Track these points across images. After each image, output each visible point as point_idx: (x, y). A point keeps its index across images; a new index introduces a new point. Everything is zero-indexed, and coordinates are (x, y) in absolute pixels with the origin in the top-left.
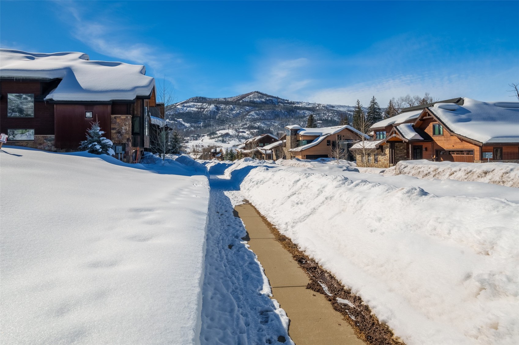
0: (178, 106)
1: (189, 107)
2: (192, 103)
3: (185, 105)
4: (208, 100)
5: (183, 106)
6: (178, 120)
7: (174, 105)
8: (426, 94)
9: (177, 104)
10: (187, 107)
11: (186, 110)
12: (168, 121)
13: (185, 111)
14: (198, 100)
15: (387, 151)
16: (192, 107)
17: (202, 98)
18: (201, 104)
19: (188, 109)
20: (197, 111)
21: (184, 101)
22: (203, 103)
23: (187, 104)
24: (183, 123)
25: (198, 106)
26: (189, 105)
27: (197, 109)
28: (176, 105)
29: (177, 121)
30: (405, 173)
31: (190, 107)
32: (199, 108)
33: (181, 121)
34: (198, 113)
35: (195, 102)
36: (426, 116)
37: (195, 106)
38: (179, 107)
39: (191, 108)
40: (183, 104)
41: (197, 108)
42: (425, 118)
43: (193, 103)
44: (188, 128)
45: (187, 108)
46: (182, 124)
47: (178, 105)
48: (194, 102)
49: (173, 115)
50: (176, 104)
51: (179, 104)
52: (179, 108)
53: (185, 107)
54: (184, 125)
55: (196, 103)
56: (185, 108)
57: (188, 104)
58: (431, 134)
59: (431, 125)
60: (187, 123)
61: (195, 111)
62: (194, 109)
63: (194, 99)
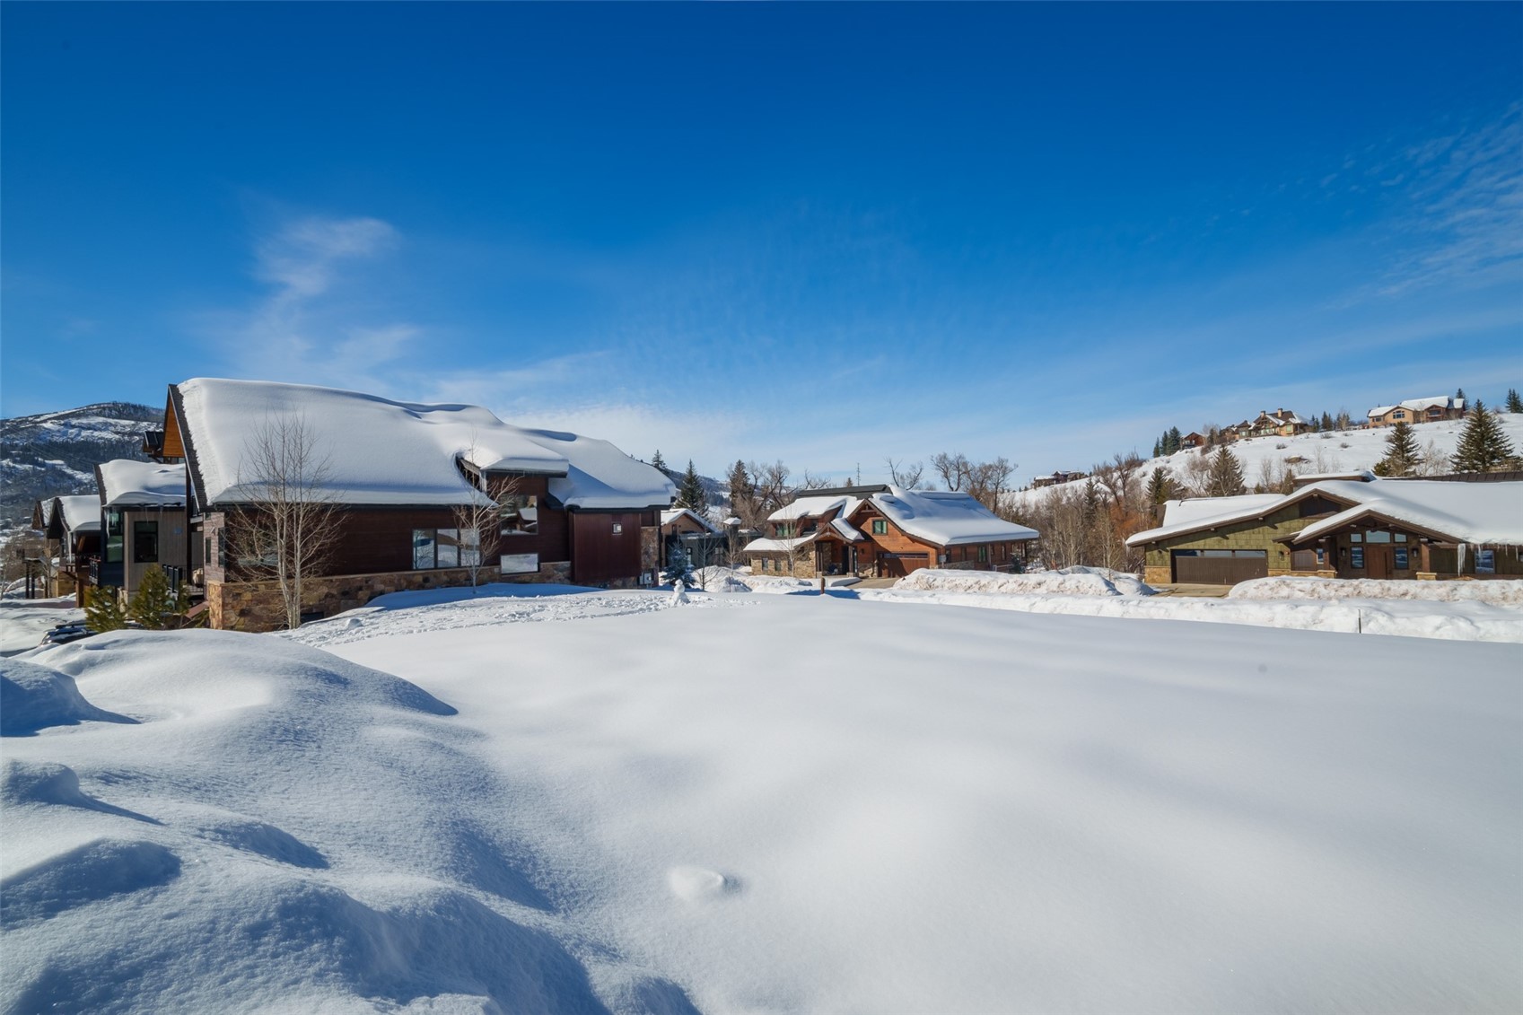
0: (44, 425)
1: (89, 429)
2: (101, 419)
3: (74, 422)
4: (154, 412)
5: (65, 425)
6: (46, 461)
7: (30, 419)
8: (779, 462)
9: (42, 418)
10: (82, 427)
11: (78, 435)
12: (11, 464)
13: (72, 439)
14: (119, 412)
15: (813, 554)
16: (100, 430)
17: (134, 407)
18: (133, 422)
19: (84, 433)
20: (118, 441)
21: (67, 412)
22: (138, 420)
23: (79, 421)
24: (69, 471)
25: (119, 428)
26: (90, 424)
27: (117, 436)
28: (38, 420)
29: (43, 465)
30: (937, 587)
31: (89, 427)
32: (124, 434)
33: (62, 465)
34: (123, 446)
35: (109, 417)
36: (865, 509)
37: (112, 428)
38: (48, 425)
39: (96, 430)
40: (66, 420)
41: (117, 433)
42: (863, 511)
43: (105, 419)
44: (86, 484)
45: (80, 432)
46: (64, 473)
47: (45, 421)
48: (104, 416)
49: (25, 449)
50: (38, 416)
51: (50, 419)
52: (50, 430)
53: (73, 427)
54: (71, 477)
55: (113, 418)
56: (70, 431)
57: (84, 421)
58: (870, 532)
59: (870, 520)
60: (84, 471)
61: (110, 440)
62: (107, 435)
63: (104, 408)
